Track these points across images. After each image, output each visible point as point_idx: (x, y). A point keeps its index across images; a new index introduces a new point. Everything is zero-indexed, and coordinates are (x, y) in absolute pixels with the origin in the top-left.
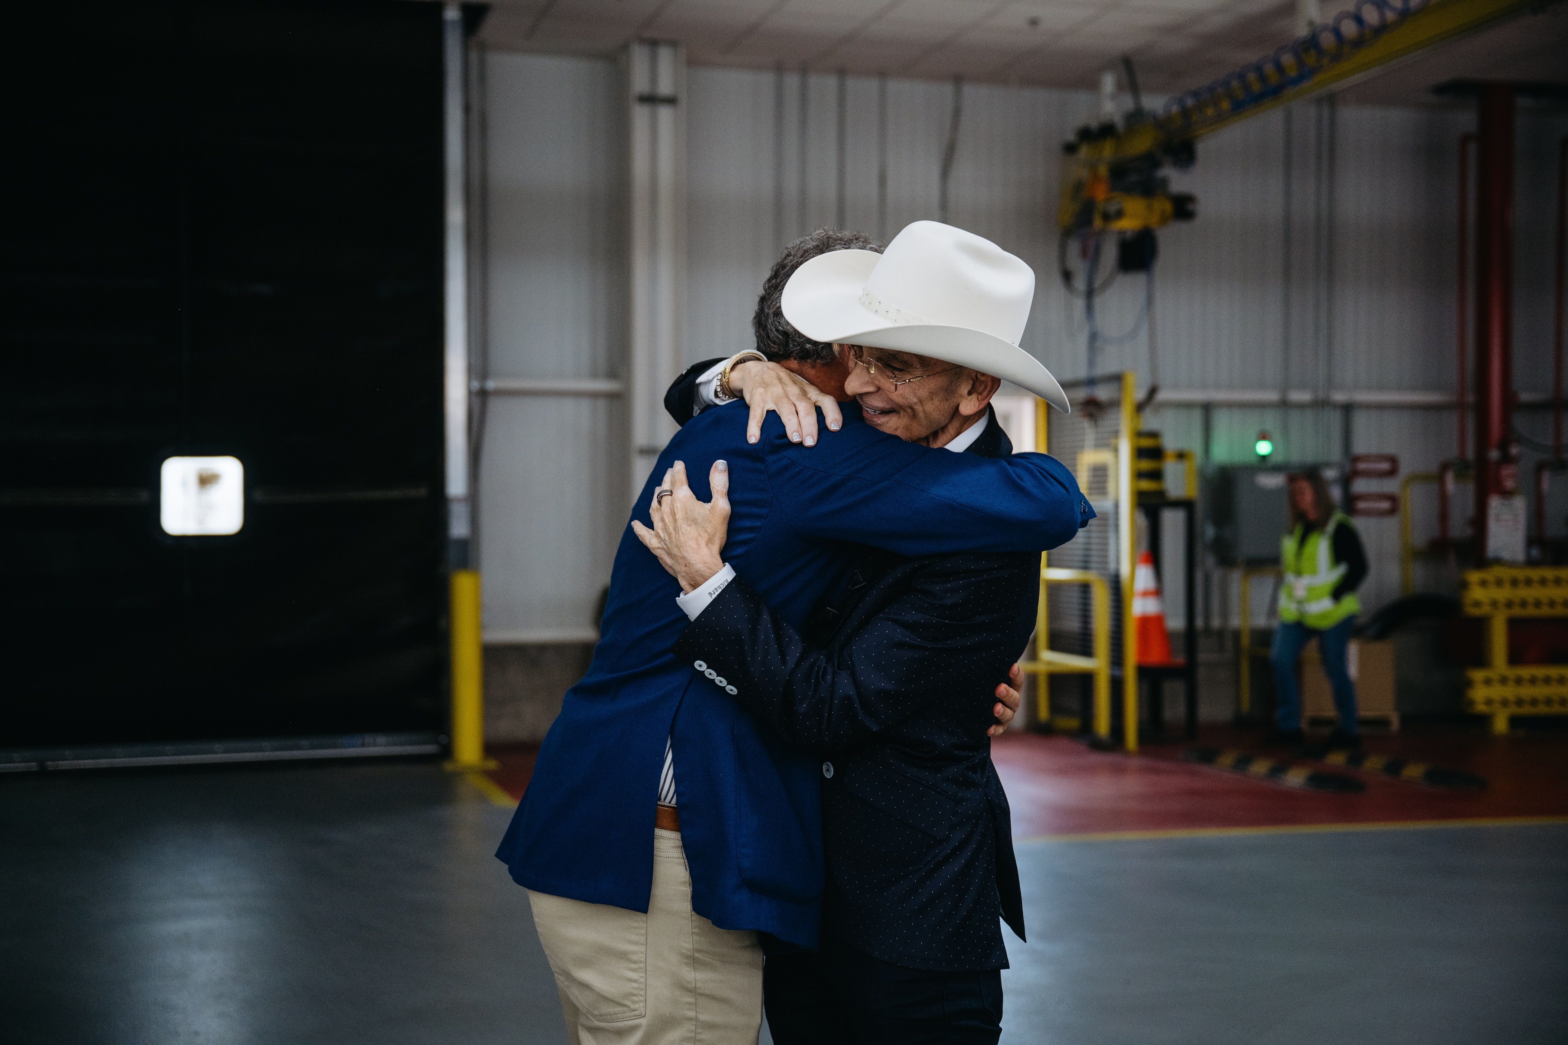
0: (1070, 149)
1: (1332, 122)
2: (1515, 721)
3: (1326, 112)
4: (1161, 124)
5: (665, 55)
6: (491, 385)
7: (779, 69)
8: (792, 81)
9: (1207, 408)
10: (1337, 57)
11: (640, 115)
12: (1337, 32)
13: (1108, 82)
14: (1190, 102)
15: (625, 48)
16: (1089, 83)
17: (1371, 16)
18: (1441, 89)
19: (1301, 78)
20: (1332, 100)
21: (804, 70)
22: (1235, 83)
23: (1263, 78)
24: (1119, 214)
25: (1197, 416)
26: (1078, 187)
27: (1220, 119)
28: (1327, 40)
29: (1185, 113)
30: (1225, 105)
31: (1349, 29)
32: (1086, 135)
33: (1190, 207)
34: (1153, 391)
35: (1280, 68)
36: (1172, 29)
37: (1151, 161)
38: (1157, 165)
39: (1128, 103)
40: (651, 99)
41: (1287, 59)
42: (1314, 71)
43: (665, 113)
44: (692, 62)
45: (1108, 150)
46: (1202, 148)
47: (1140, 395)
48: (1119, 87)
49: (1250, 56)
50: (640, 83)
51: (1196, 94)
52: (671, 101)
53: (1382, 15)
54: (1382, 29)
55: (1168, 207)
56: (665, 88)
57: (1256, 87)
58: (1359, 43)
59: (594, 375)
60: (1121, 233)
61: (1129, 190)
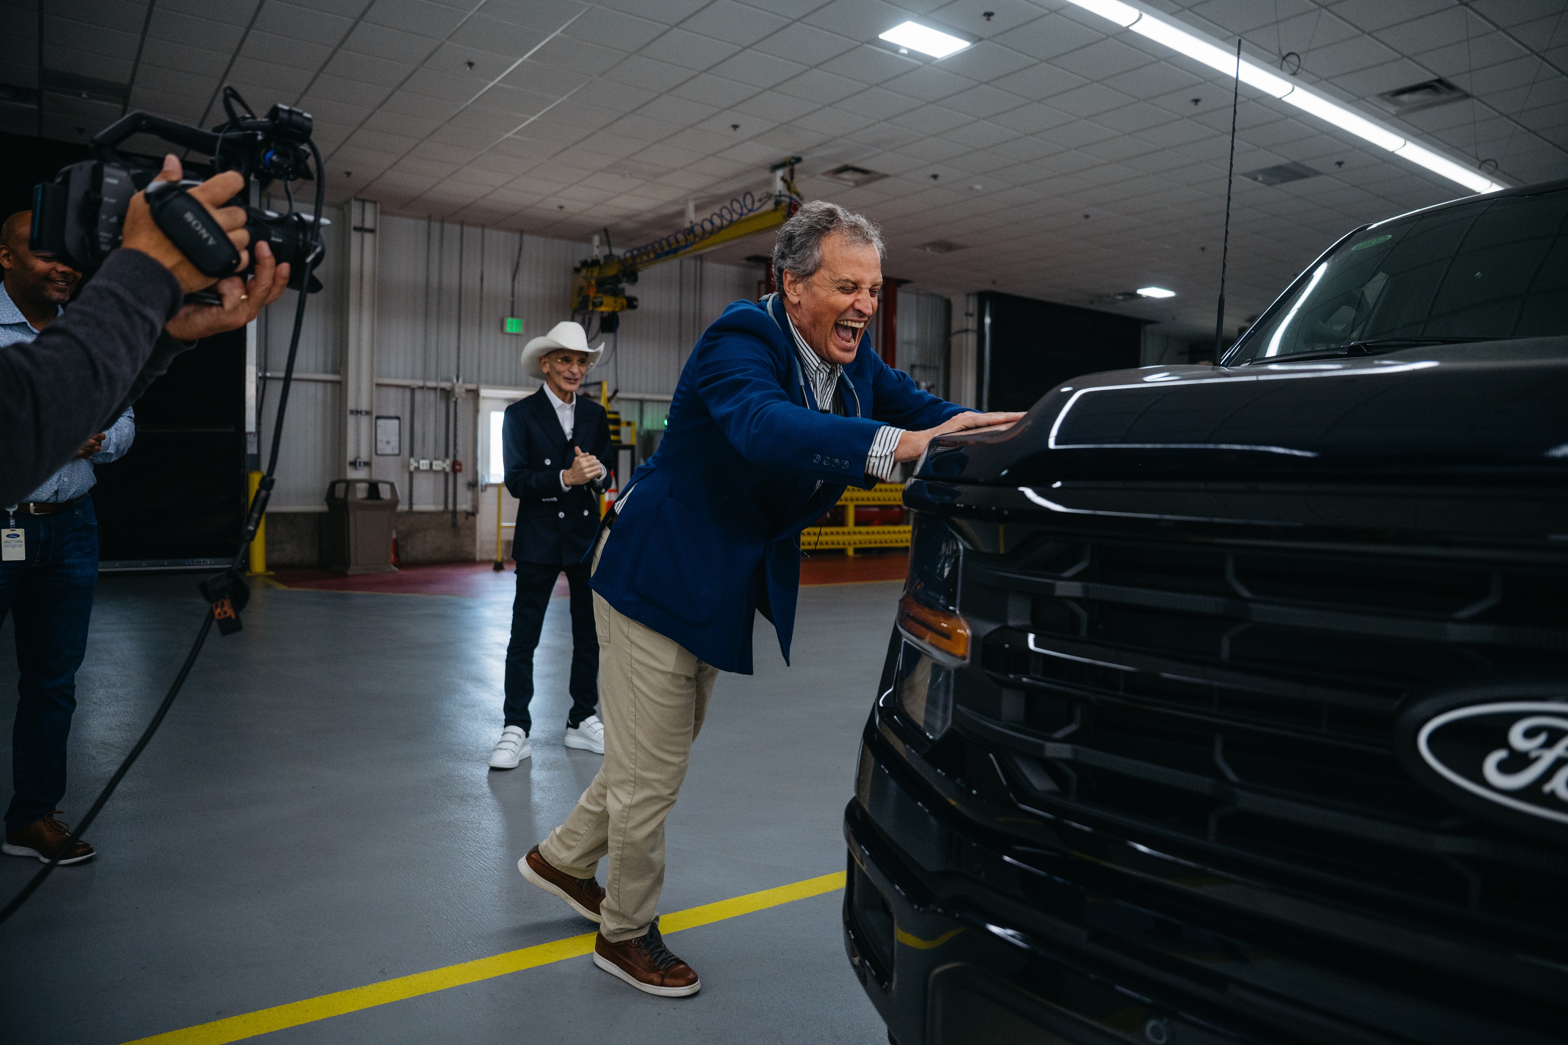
0: (577, 270)
1: (701, 268)
2: (856, 551)
3: (698, 263)
4: (622, 262)
5: (369, 207)
6: (268, 374)
7: (429, 219)
8: (436, 226)
9: (642, 402)
10: (702, 238)
11: (355, 237)
12: (702, 226)
13: (596, 240)
14: (635, 252)
15: (348, 202)
16: (588, 239)
17: (717, 221)
18: (749, 259)
19: (687, 246)
20: (701, 258)
21: (442, 221)
22: (657, 245)
23: (669, 245)
24: (601, 304)
25: (637, 406)
26: (581, 289)
27: (650, 262)
28: (698, 229)
29: (633, 257)
30: (652, 256)
31: (707, 226)
32: (585, 264)
33: (635, 303)
34: (616, 392)
35: (677, 241)
36: (626, 217)
37: (616, 279)
38: (620, 282)
39: (606, 251)
40: (361, 229)
41: (680, 237)
42: (692, 244)
43: (368, 237)
44: (383, 213)
45: (596, 272)
46: (640, 274)
47: (610, 394)
48: (601, 242)
49: (664, 234)
50: (355, 221)
51: (638, 249)
52: (372, 231)
53: (722, 221)
54: (721, 228)
55: (625, 302)
56: (368, 224)
57: (667, 249)
58: (712, 233)
59: (325, 372)
60: (602, 312)
61: (605, 293)
